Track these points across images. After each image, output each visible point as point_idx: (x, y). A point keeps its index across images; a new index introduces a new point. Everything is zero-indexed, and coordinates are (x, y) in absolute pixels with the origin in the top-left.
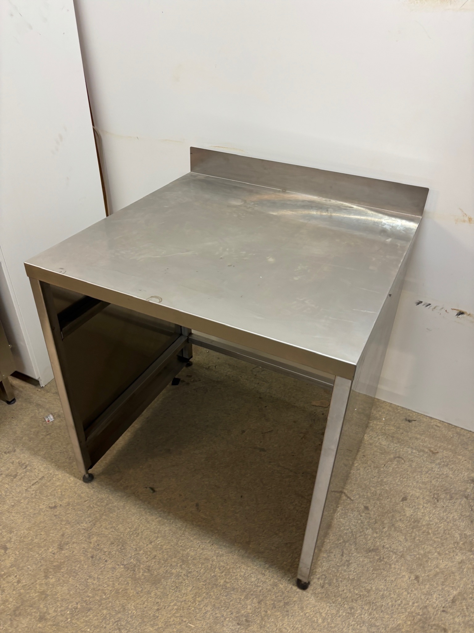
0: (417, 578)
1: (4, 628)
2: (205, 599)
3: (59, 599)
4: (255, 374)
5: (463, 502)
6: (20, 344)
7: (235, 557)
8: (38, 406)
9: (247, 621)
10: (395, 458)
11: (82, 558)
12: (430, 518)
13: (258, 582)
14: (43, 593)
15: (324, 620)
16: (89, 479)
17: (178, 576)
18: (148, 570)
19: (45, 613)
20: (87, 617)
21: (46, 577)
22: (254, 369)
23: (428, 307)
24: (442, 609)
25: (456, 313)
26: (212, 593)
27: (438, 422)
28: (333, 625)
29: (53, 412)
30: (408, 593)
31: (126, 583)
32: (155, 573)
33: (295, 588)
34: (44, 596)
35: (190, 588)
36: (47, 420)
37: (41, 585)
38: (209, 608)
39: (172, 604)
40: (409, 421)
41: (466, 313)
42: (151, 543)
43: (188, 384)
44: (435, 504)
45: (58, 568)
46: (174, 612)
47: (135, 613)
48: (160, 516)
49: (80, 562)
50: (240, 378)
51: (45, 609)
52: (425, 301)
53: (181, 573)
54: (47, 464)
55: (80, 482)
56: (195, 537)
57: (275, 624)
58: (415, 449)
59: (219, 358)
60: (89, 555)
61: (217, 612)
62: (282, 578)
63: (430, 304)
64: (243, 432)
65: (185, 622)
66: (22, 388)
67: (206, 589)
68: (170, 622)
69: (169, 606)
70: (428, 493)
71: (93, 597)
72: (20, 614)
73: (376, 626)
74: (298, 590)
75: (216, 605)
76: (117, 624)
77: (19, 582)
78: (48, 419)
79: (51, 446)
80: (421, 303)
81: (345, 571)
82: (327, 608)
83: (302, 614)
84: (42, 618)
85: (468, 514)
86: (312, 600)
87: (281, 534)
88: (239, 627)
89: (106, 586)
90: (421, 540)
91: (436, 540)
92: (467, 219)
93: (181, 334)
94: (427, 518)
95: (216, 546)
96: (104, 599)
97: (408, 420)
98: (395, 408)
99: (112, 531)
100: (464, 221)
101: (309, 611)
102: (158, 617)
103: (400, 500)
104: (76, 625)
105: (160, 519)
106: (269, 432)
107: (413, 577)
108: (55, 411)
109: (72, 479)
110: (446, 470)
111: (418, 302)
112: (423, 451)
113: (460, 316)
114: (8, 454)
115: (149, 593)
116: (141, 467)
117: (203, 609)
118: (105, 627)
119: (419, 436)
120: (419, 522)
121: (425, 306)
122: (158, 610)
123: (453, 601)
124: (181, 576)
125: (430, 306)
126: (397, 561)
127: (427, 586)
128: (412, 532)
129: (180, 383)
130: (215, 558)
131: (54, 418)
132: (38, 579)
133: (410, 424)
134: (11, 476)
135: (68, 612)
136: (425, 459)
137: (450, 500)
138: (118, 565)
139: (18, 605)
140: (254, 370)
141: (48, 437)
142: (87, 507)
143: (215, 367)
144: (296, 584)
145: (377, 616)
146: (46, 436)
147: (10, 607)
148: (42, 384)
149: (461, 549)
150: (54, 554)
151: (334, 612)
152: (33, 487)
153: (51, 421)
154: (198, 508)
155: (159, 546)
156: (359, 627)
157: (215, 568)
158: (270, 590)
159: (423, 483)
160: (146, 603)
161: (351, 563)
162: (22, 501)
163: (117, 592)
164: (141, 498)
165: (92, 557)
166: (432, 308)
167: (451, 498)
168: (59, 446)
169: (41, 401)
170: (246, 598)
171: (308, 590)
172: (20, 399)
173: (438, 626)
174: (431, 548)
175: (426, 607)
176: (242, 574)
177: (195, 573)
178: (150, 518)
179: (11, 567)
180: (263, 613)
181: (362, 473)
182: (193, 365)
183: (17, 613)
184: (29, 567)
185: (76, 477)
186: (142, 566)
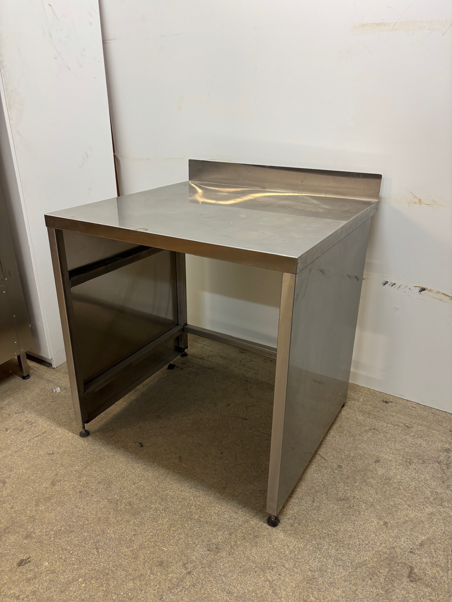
0: (386, 524)
2: (179, 529)
3: (46, 523)
4: (244, 363)
5: (435, 466)
6: (39, 324)
7: (211, 498)
8: (49, 381)
9: (216, 548)
10: (370, 430)
11: (71, 492)
12: (401, 477)
13: (230, 519)
14: (32, 517)
15: (291, 552)
16: (85, 434)
17: (156, 510)
18: (130, 504)
19: (32, 532)
20: (69, 537)
21: (37, 505)
22: (242, 359)
23: (394, 286)
24: (409, 550)
25: (418, 289)
26: (186, 525)
27: (415, 404)
28: (299, 557)
29: (60, 386)
30: (376, 536)
31: (108, 513)
32: (136, 506)
33: (266, 525)
34: (32, 519)
35: (166, 520)
36: (54, 390)
37: (31, 511)
38: (182, 537)
39: (148, 531)
40: (386, 402)
41: (427, 288)
42: (134, 484)
43: (182, 369)
44: (407, 466)
45: (49, 498)
46: (149, 537)
47: (113, 537)
48: (145, 465)
49: (69, 495)
50: (230, 366)
51: (32, 529)
52: (391, 280)
53: (160, 508)
54: (50, 423)
55: (77, 437)
56: (175, 481)
57: (244, 552)
58: (390, 424)
59: (212, 351)
60: (78, 490)
61: (189, 540)
62: (254, 516)
63: (395, 284)
64: (228, 405)
65: (159, 546)
66: (37, 368)
67: (181, 521)
68: (144, 545)
69: (145, 532)
70: (401, 458)
71: (77, 522)
72: (9, 532)
73: (342, 560)
74: (268, 527)
75: (189, 534)
76: (96, 545)
77: (12, 508)
78: (56, 390)
79: (55, 410)
80: (387, 283)
81: (315, 514)
82: (296, 543)
83: (270, 546)
84: (27, 537)
85: (440, 476)
86: (281, 535)
87: (256, 483)
88: (209, 552)
89: (89, 514)
90: (392, 493)
91: (406, 494)
92: (417, 201)
93: (178, 324)
94: (399, 477)
95: (194, 490)
96: (86, 524)
97: (384, 401)
98: (373, 393)
99: (101, 474)
100: (415, 203)
101: (277, 544)
102: (133, 541)
103: (374, 461)
104: (58, 543)
105: (145, 466)
106: (253, 406)
107: (382, 523)
108: (62, 385)
109: (70, 434)
110: (419, 441)
111: (384, 282)
112: (398, 425)
113: (422, 292)
114: (18, 414)
115: (128, 521)
116: (132, 427)
117: (177, 536)
118: (84, 547)
119: (394, 414)
120: (390, 480)
121: (391, 285)
122: (135, 535)
123: (421, 545)
124: (159, 510)
125: (395, 285)
126: (367, 509)
127: (396, 531)
128: (383, 488)
129: (175, 368)
130: (192, 498)
131: (61, 390)
132: (30, 506)
133: (387, 404)
134: (18, 430)
135: (52, 533)
136: (399, 432)
137: (422, 464)
138: (103, 499)
139: (9, 525)
140: (243, 361)
141: (54, 403)
142: (81, 455)
143: (208, 357)
144: (266, 521)
145: (344, 552)
146: (52, 402)
148: (54, 366)
149: (431, 503)
150: (46, 488)
151: (302, 546)
152: (36, 438)
153: (58, 392)
154: (180, 460)
155: (142, 487)
156: (325, 560)
157: (191, 506)
158: (241, 525)
159: (396, 450)
160: (124, 530)
161: (322, 508)
162: (24, 448)
163: (99, 519)
164: (130, 450)
165: (80, 492)
166: (396, 287)
167: (424, 462)
168: (63, 410)
169: (52, 378)
170: (218, 530)
171: (278, 527)
172: (34, 376)
173: (405, 564)
174: (402, 501)
175: (393, 548)
176: (216, 511)
177: (173, 508)
178: (135, 465)
179: (7, 497)
180: (233, 543)
181: (337, 440)
182: (188, 356)
183: (7, 531)
184: (23, 497)
185: (73, 433)
186: (124, 501)
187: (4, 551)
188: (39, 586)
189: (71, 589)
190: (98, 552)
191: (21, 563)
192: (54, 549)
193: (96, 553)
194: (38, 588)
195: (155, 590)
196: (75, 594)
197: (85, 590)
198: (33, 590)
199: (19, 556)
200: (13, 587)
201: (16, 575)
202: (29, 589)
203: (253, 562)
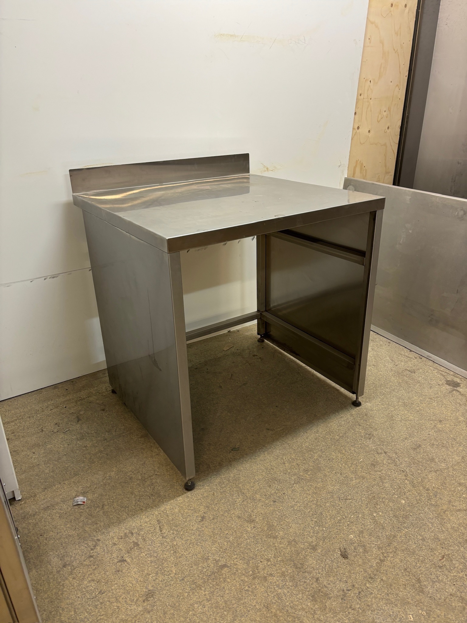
1: (310, 579)
2: (345, 449)
3: (302, 532)
7: (322, 425)
8: (48, 508)
9: (369, 435)
11: (271, 509)
13: (346, 421)
14: (290, 543)
15: (383, 405)
16: (189, 487)
18: (306, 471)
19: (310, 545)
20: (327, 517)
21: (276, 537)
24: (395, 366)
26: (343, 444)
28: (387, 403)
29: (74, 496)
31: (310, 486)
32: (311, 468)
33: (358, 408)
34: (293, 543)
35: (333, 454)
37: (281, 543)
38: (353, 449)
39: (340, 466)
42: (284, 463)
45: (271, 527)
46: (347, 466)
47: (338, 487)
48: (264, 452)
49: (274, 510)
51: (306, 544)
53: (319, 454)
54: (144, 515)
55: (189, 494)
56: (294, 439)
57: (377, 424)
60: (272, 503)
61: (357, 446)
62: (348, 410)
64: (220, 387)
65: (357, 463)
67: (338, 446)
69: (341, 467)
71: (311, 509)
72: (302, 564)
73: (394, 389)
74: (360, 407)
75: (352, 445)
76: (342, 499)
77: (268, 560)
79: (122, 507)
82: (376, 401)
83: (375, 412)
84: (314, 548)
86: (369, 404)
88: (372, 439)
89: (306, 499)
95: (309, 431)
96: (316, 503)
99: (259, 483)
100: (265, 171)
101: (375, 408)
102: (346, 476)
105: (266, 452)
106: (232, 376)
109: (180, 498)
114: (97, 547)
115: (325, 475)
117: (352, 452)
118: (341, 507)
122: (341, 474)
124: (321, 455)
130: (317, 435)
132: (274, 544)
134: (132, 548)
135: (317, 528)
138: (292, 487)
139: (292, 564)
141: (106, 507)
142: (221, 494)
144: (355, 407)
146: (102, 509)
147: (291, 571)
150: (254, 527)
151: (379, 399)
152: (164, 531)
154: (271, 430)
155: (291, 460)
156: (392, 395)
157: (325, 437)
158: (354, 419)
160: (333, 479)
162: (175, 543)
163: (315, 493)
164: (238, 458)
165: (275, 502)
168: (129, 500)
169: (43, 504)
170: (354, 430)
171: (362, 404)
173: (403, 371)
175: (391, 370)
176: (336, 426)
177: (323, 448)
178: (261, 458)
180: (368, 426)
183: (299, 566)
184: (257, 549)
185: (180, 496)
186: (301, 474)
187: (325, 570)
188: (374, 544)
189: (382, 522)
190: (350, 499)
191: (344, 556)
192: (336, 529)
193: (351, 500)
194: (376, 545)
195: (395, 473)
196: (387, 520)
197: (386, 513)
198: (377, 549)
199: (335, 557)
200: (370, 564)
201: (358, 561)
202: (375, 552)
203: (386, 422)
